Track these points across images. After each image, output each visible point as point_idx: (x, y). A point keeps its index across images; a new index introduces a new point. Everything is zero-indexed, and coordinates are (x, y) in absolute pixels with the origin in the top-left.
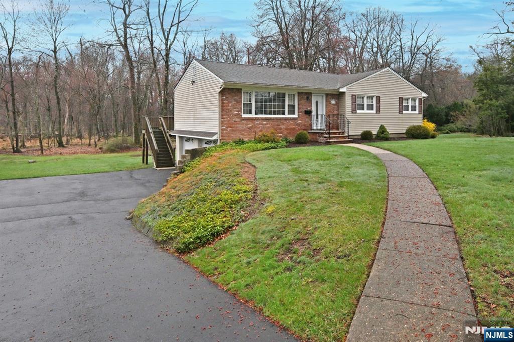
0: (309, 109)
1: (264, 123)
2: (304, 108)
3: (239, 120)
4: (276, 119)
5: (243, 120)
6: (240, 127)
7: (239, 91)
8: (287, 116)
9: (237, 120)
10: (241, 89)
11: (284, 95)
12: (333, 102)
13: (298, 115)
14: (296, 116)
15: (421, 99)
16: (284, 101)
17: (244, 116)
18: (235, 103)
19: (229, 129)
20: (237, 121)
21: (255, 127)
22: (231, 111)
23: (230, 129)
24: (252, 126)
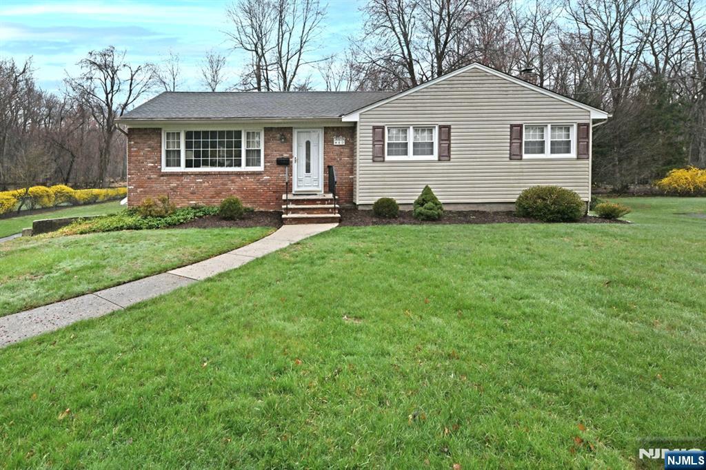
0: (286, 155)
1: (199, 180)
2: (276, 155)
3: (155, 176)
4: (220, 173)
5: (163, 176)
6: (156, 186)
7: (157, 132)
8: (244, 168)
9: (152, 176)
10: (160, 129)
11: (239, 134)
12: (340, 142)
13: (265, 167)
14: (261, 168)
15: (588, 125)
16: (239, 145)
17: (165, 169)
18: (149, 151)
19: (139, 190)
20: (151, 178)
21: (183, 187)
22: (143, 163)
23: (142, 189)
24: (178, 185)
